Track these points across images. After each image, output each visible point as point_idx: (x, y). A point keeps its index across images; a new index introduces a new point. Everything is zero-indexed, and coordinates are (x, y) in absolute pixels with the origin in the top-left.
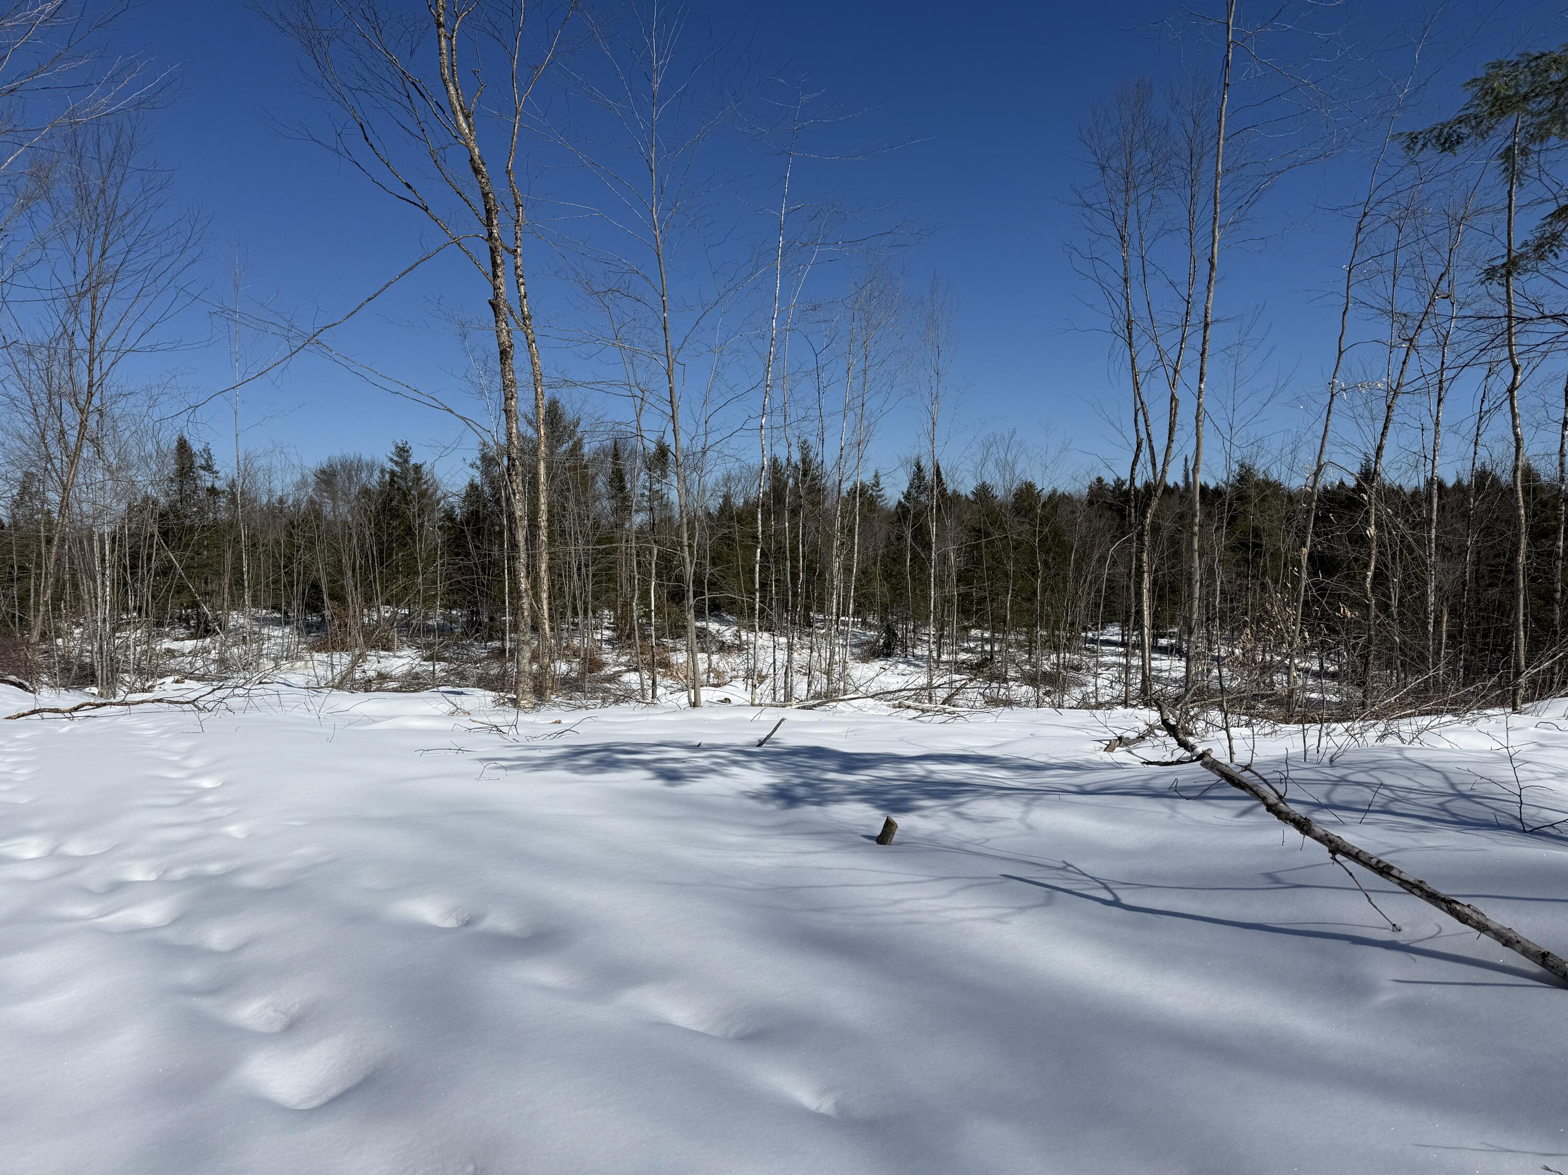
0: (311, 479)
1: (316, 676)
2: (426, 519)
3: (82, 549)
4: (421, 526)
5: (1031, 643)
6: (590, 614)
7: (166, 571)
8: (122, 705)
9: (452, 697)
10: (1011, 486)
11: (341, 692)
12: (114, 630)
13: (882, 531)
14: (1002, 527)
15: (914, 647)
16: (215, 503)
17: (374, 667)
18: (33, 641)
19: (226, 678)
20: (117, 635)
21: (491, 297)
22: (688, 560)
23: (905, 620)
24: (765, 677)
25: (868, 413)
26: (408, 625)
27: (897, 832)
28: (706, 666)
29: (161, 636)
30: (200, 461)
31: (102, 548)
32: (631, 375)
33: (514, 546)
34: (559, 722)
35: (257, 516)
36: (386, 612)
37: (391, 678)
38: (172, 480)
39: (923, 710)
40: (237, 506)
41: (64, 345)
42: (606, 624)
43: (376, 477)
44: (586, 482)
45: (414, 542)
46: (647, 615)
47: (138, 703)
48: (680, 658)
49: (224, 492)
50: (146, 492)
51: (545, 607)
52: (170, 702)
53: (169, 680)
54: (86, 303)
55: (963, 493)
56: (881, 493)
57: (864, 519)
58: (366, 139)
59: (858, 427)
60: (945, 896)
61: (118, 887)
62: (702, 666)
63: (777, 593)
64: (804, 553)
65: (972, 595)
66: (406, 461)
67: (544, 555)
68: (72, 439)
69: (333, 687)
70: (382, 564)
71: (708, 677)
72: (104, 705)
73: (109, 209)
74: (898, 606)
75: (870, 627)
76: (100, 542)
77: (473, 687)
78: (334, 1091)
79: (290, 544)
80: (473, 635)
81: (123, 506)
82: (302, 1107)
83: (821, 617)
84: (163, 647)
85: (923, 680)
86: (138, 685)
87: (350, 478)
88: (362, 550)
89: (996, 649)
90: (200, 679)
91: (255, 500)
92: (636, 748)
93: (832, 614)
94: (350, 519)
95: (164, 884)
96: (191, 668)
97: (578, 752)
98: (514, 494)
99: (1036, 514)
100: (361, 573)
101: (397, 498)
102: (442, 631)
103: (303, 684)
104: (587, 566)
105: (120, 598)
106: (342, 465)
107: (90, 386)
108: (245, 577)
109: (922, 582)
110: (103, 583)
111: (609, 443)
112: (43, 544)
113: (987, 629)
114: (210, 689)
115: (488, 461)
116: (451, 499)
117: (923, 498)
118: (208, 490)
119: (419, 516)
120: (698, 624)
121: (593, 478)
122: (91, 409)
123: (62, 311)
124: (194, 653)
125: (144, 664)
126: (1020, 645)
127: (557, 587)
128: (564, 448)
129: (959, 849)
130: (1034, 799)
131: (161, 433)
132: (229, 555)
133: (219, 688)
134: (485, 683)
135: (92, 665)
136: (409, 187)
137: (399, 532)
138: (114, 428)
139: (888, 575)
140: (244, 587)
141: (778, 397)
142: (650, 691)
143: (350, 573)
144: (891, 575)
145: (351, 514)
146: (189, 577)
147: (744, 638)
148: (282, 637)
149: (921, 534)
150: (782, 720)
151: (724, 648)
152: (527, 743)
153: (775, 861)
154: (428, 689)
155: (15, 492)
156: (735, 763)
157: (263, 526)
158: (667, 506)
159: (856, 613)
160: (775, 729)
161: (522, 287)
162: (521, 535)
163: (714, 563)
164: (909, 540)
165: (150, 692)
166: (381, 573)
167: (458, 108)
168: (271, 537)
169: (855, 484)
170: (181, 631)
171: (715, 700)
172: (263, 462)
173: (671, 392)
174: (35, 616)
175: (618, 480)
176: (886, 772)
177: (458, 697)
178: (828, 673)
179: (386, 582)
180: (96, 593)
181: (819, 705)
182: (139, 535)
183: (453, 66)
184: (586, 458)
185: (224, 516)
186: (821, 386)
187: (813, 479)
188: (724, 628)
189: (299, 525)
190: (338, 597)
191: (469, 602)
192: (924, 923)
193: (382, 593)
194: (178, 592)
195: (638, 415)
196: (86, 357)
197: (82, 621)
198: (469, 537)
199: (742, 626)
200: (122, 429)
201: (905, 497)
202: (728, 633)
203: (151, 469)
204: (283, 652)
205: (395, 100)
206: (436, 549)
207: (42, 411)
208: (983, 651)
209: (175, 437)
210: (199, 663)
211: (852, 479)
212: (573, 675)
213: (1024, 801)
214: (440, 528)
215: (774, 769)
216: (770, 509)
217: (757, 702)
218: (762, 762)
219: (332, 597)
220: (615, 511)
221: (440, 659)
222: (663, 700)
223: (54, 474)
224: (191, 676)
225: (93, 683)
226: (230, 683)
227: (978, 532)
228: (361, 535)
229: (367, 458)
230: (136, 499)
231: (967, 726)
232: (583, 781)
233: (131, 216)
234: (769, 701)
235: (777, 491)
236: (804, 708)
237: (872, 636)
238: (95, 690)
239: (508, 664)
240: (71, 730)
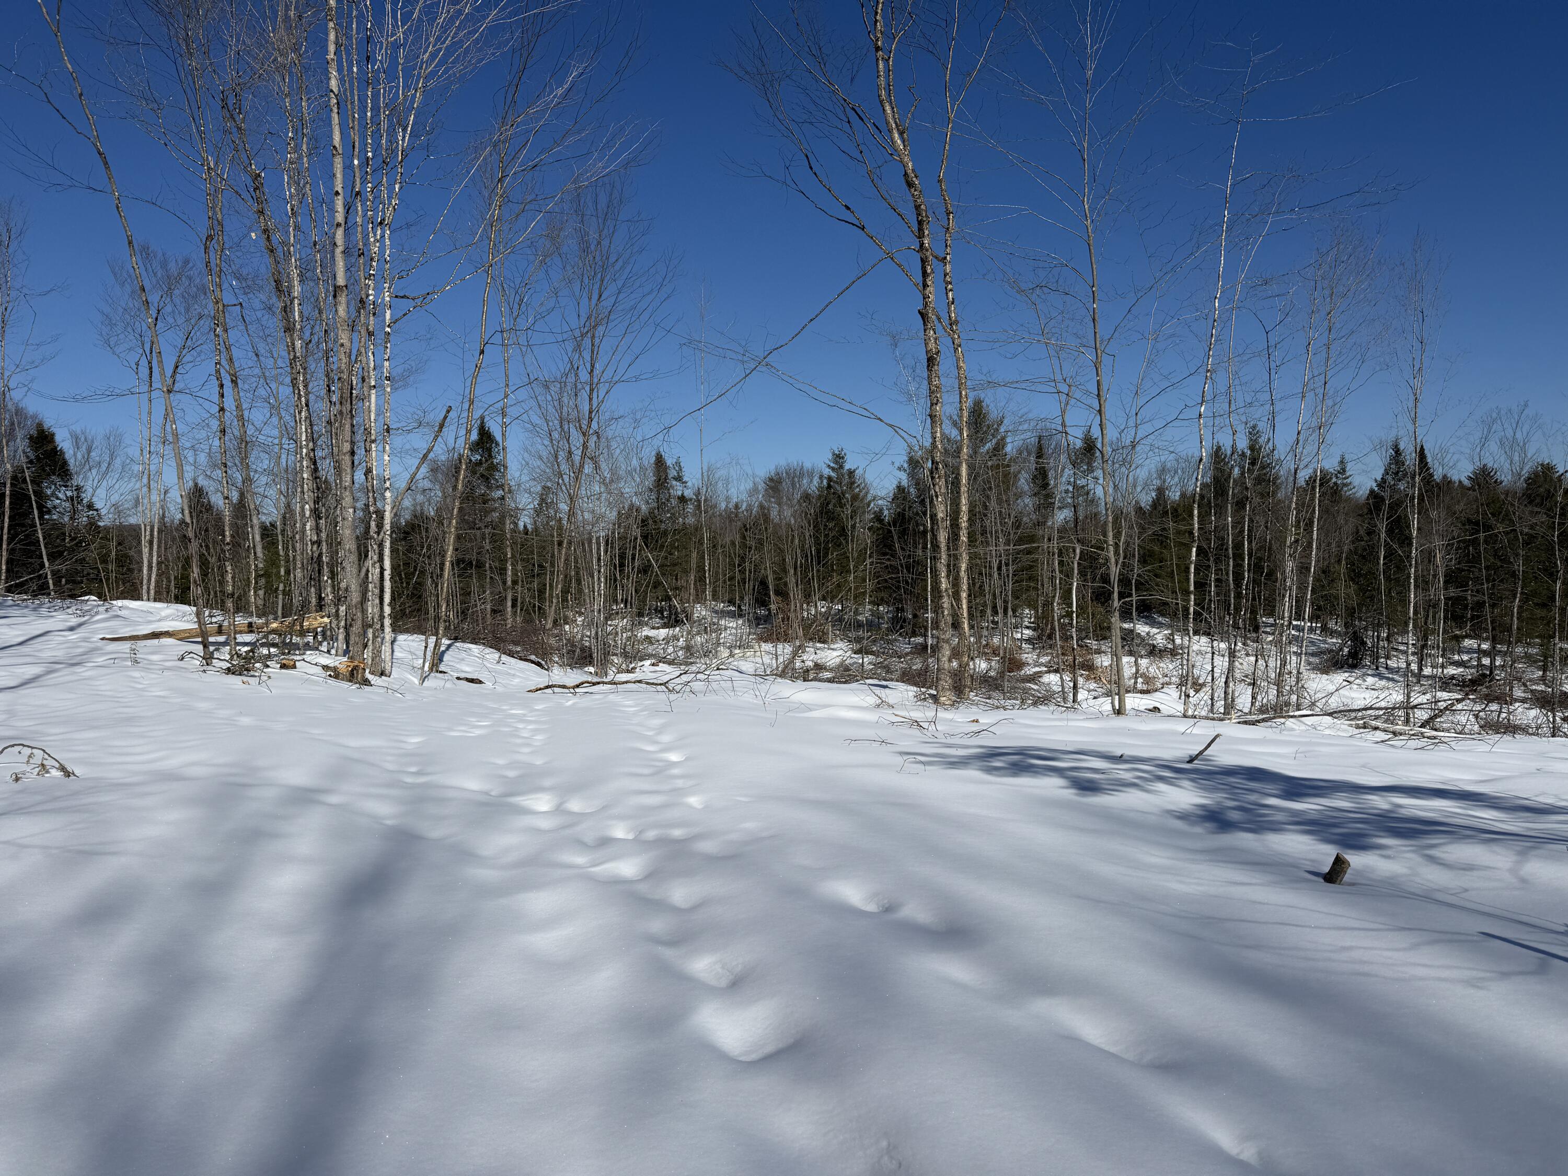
0: (762, 486)
1: (763, 664)
2: (858, 520)
3: (584, 550)
4: (854, 526)
5: (1546, 658)
6: (1010, 613)
7: (645, 569)
8: (611, 684)
9: (878, 690)
10: (1522, 469)
11: (783, 680)
12: (607, 619)
13: (1348, 524)
14: (1507, 517)
15: (1388, 657)
16: (684, 509)
17: (811, 658)
18: (548, 627)
19: (692, 663)
20: (609, 622)
21: (920, 307)
22: (1113, 560)
23: (1377, 626)
24: (1203, 685)
25: (1331, 392)
26: (841, 620)
27: (1349, 871)
28: (1134, 670)
29: (641, 624)
30: (672, 473)
31: (599, 549)
32: (1057, 370)
33: (936, 547)
34: (977, 721)
35: (717, 520)
36: (822, 607)
37: (825, 668)
38: (651, 490)
39: (1394, 733)
40: (701, 512)
41: (571, 379)
42: (1026, 623)
43: (815, 483)
44: (1008, 480)
45: (847, 542)
46: (1069, 615)
47: (624, 683)
48: (1104, 661)
49: (691, 500)
50: (631, 501)
51: (965, 606)
52: (648, 683)
53: (647, 663)
54: (587, 342)
55: (1455, 478)
56: (1348, 481)
57: (1324, 511)
58: (811, 168)
59: (1319, 408)
60: (1404, 949)
61: (605, 842)
62: (1128, 670)
63: (1218, 594)
64: (1250, 550)
65: (1466, 599)
66: (841, 467)
67: (964, 555)
68: (577, 459)
69: (776, 675)
70: (819, 563)
71: (1136, 683)
72: (599, 683)
73: (604, 258)
74: (1368, 611)
75: (1332, 633)
76: (597, 544)
77: (897, 681)
78: (770, 1049)
79: (744, 545)
80: (897, 631)
81: (615, 514)
82: (742, 1058)
83: (1271, 620)
84: (643, 634)
85: (1397, 696)
86: (624, 666)
87: (793, 484)
88: (802, 551)
89: (1497, 663)
90: (671, 663)
91: (716, 506)
92: (1052, 754)
93: (1283, 618)
94: (793, 522)
95: (639, 844)
96: (664, 653)
97: (993, 753)
98: (937, 497)
99: (1556, 503)
100: (801, 571)
101: (833, 501)
102: (871, 626)
103: (752, 671)
104: (1007, 565)
105: (611, 591)
106: (787, 473)
107: (590, 412)
108: (707, 575)
109: (1398, 582)
110: (599, 579)
111: (1034, 440)
112: (556, 547)
113: (1486, 639)
114: (678, 673)
115: (914, 463)
116: (880, 502)
117: (1402, 486)
118: (679, 498)
119: (852, 518)
120: (1126, 626)
121: (1015, 476)
122: (591, 431)
123: (570, 349)
124: (667, 640)
125: (628, 649)
126: (1529, 659)
127: (977, 585)
128: (986, 447)
129: (1428, 897)
130: (1531, 848)
131: (643, 450)
132: (694, 555)
133: (685, 673)
134: (907, 677)
135: (590, 648)
136: (848, 208)
137: (834, 533)
138: (608, 447)
139: (1354, 575)
140: (706, 583)
141: (1222, 380)
142: (1071, 695)
143: (792, 571)
144: (1359, 575)
145: (794, 517)
146: (663, 574)
147: (1178, 641)
148: (736, 629)
149: (1399, 529)
150: (1217, 736)
151: (1154, 652)
152: (944, 741)
153: (1200, 888)
154: (857, 681)
155: (536, 503)
156: (1161, 779)
157: (721, 529)
158: (1093, 502)
159: (1314, 618)
160: (1209, 745)
161: (950, 294)
162: (943, 537)
163: (1143, 561)
164: (1383, 535)
165: (633, 673)
166: (818, 571)
167: (894, 126)
168: (728, 540)
169: (1315, 471)
170: (657, 621)
171: (1142, 708)
172: (721, 473)
173: (1099, 385)
174: (549, 606)
175: (1041, 477)
176: (1341, 802)
177: (883, 690)
178: (1279, 684)
179: (824, 578)
180: (593, 587)
181: (1264, 720)
182: (626, 538)
183: (889, 86)
184: (1008, 457)
185: (691, 520)
186: (1273, 365)
187: (1263, 467)
188: (1155, 630)
189: (751, 528)
190: (782, 593)
191: (895, 599)
192: (1376, 976)
193: (819, 590)
194: (655, 587)
195: (1063, 412)
196: (587, 388)
197: (583, 610)
198: (896, 537)
199: (1175, 629)
200: (613, 448)
201: (1378, 485)
202: (1159, 637)
203: (635, 481)
204: (736, 641)
205: (836, 127)
206: (866, 549)
207: (556, 435)
208: (1480, 665)
209: (654, 453)
210: (670, 650)
211: (1312, 466)
212: (992, 674)
213: (1518, 848)
214: (870, 529)
215: (1205, 789)
216: (1210, 502)
217: (1190, 713)
218: (1192, 780)
219: (777, 593)
220: (1038, 508)
221: (868, 652)
222: (1084, 705)
223: (564, 488)
224: (663, 660)
225: (591, 663)
226: (694, 668)
227: (1473, 525)
228: (802, 535)
229: (808, 465)
230: (624, 507)
231: (1452, 755)
232: (996, 783)
233: (620, 263)
234: (1204, 713)
235: (1219, 483)
236: (1245, 723)
237: (1334, 644)
238: (592, 669)
239: (930, 660)
240: (574, 704)
